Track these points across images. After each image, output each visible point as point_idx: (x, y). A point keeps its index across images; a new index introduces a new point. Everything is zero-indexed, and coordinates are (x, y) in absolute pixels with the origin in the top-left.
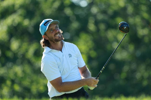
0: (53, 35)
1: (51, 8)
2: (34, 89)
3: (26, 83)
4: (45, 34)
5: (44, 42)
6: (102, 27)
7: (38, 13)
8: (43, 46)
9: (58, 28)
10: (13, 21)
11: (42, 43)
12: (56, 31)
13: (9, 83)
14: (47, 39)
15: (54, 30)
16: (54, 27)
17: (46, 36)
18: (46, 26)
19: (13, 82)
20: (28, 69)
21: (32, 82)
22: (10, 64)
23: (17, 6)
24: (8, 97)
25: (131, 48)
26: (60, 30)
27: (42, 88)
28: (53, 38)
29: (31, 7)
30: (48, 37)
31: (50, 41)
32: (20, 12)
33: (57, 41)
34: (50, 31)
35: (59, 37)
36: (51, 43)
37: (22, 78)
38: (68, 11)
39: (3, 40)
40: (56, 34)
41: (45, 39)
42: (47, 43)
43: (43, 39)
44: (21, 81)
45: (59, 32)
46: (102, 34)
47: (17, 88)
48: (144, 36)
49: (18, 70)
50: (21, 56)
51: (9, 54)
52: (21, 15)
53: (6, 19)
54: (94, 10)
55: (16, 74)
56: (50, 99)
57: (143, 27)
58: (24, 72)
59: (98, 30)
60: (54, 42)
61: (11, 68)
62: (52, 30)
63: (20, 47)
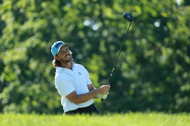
0: (63, 56)
1: (65, 31)
2: (50, 105)
3: (43, 99)
4: (57, 55)
5: (55, 63)
6: (112, 48)
7: (54, 36)
8: (55, 66)
9: (69, 50)
10: (32, 42)
11: (54, 63)
12: (67, 53)
13: (27, 99)
14: (58, 60)
15: (64, 52)
16: (64, 49)
17: (57, 57)
18: (57, 48)
19: (32, 98)
20: (45, 87)
21: (48, 99)
22: (28, 83)
23: (35, 30)
24: (27, 112)
25: (138, 67)
26: (70, 51)
27: (57, 104)
28: (63, 59)
29: (48, 31)
30: (59, 59)
31: (61, 62)
32: (38, 35)
33: (67, 61)
34: (61, 53)
35: (69, 58)
36: (62, 63)
37: (40, 94)
38: (81, 34)
39: (22, 60)
40: (67, 55)
41: (56, 60)
42: (58, 64)
43: (55, 60)
44: (38, 98)
45: (69, 54)
46: (112, 55)
47: (35, 103)
48: (150, 57)
49: (36, 87)
50: (39, 75)
51: (28, 73)
52: (38, 38)
53: (25, 42)
54: (105, 33)
55: (34, 91)
56: (64, 113)
57: (149, 49)
58: (41, 89)
59: (109, 51)
60: (64, 63)
61: (30, 86)
62: (63, 52)
63: (38, 66)
